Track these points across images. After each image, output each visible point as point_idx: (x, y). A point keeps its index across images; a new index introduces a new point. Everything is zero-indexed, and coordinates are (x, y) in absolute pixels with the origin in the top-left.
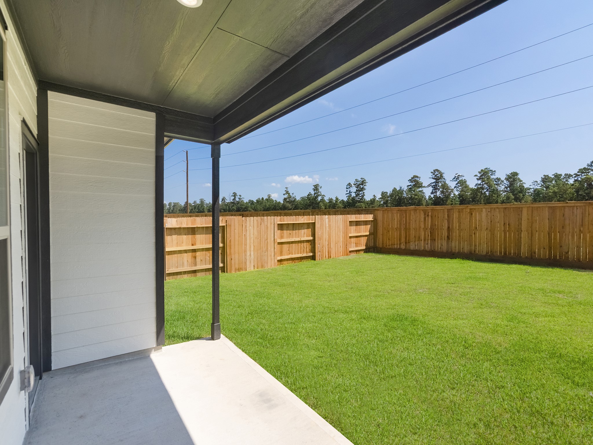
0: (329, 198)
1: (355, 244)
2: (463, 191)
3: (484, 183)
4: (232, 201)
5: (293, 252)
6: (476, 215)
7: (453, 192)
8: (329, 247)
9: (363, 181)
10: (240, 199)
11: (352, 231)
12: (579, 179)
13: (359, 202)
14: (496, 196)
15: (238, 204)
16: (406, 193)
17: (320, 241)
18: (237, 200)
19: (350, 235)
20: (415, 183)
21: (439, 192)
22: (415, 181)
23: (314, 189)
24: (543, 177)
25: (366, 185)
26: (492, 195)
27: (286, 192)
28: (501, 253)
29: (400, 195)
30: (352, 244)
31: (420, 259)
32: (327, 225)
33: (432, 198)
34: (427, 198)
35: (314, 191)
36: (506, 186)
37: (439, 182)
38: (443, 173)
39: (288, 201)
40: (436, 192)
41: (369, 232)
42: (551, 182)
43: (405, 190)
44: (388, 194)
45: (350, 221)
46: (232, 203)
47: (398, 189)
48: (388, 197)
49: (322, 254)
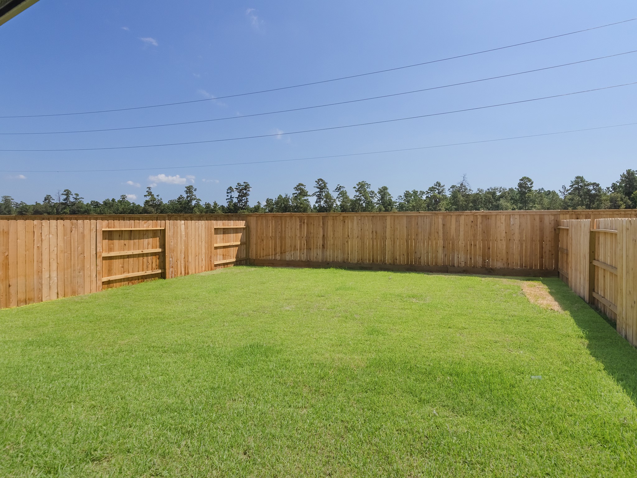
0: (206, 203)
1: (221, 257)
2: (344, 201)
3: (361, 195)
4: (62, 201)
5: (131, 270)
6: (348, 223)
7: (335, 202)
8: (186, 261)
9: (247, 186)
10: (76, 199)
11: (218, 240)
12: (429, 196)
13: (242, 209)
14: (371, 207)
15: (72, 205)
16: (291, 201)
17: (172, 254)
18: (72, 199)
19: (216, 245)
20: (301, 191)
21: (323, 201)
22: (300, 189)
23: (186, 191)
24: (405, 192)
25: (249, 191)
26: (368, 207)
27: (148, 193)
28: (369, 260)
29: (285, 203)
30: (219, 256)
31: (295, 270)
32: (183, 233)
33: (316, 208)
34: (312, 207)
35: (187, 193)
36: (379, 198)
37: (322, 191)
38: (327, 183)
39: (151, 205)
40: (320, 202)
41: (241, 241)
42: (411, 197)
43: (291, 198)
44: (273, 201)
45: (215, 229)
46: (62, 204)
47: (284, 196)
48: (274, 205)
49: (175, 269)
